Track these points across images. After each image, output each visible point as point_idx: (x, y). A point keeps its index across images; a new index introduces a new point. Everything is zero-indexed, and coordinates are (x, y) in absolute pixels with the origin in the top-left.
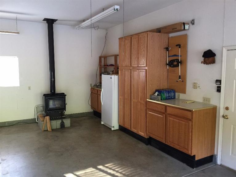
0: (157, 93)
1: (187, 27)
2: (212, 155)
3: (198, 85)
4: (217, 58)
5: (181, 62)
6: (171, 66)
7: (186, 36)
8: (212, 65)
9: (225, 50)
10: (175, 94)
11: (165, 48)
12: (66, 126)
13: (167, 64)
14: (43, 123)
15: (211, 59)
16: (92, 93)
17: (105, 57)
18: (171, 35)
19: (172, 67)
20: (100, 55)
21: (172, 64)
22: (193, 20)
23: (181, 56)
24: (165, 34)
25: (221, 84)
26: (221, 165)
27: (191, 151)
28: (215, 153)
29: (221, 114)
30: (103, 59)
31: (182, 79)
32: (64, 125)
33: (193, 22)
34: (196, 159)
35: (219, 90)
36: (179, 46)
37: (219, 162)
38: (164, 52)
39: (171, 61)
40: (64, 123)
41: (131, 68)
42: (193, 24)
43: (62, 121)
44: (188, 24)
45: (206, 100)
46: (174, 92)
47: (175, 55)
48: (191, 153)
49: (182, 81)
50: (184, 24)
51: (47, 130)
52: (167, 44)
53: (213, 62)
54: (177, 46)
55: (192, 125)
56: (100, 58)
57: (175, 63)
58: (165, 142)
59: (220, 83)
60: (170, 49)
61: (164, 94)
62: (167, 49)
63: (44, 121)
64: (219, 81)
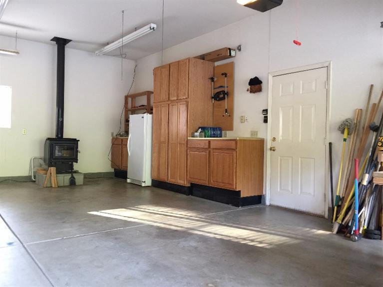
0: (200, 130)
1: (233, 53)
2: (260, 194)
3: (245, 119)
4: (264, 86)
5: (227, 94)
6: (216, 100)
7: (232, 64)
8: (258, 93)
9: (270, 77)
10: (221, 132)
11: (209, 78)
12: (77, 184)
13: (212, 98)
14: (46, 177)
15: (257, 86)
16: (113, 146)
17: (134, 97)
18: (217, 64)
19: (218, 101)
20: (126, 94)
21: (218, 97)
22: (240, 46)
23: (227, 87)
24: (210, 62)
25: (267, 114)
26: (270, 205)
27: (236, 186)
28: (264, 193)
29: (269, 147)
30: (130, 100)
31: (229, 112)
32: (75, 181)
33: (239, 48)
34: (242, 196)
35: (266, 121)
36: (225, 75)
37: (268, 203)
38: (209, 83)
39: (217, 93)
40: (74, 178)
41: (169, 102)
42: (240, 50)
43: (72, 175)
44: (235, 50)
45: (254, 133)
46: (221, 130)
47: (221, 87)
48: (236, 188)
49: (229, 116)
50: (230, 49)
51: (51, 187)
52: (212, 73)
53: (260, 90)
54: (223, 74)
55: (236, 156)
56: (126, 98)
57: (221, 96)
58: (209, 184)
59: (267, 112)
60: (215, 79)
61: (208, 131)
62: (212, 79)
63: (46, 174)
64: (266, 111)
